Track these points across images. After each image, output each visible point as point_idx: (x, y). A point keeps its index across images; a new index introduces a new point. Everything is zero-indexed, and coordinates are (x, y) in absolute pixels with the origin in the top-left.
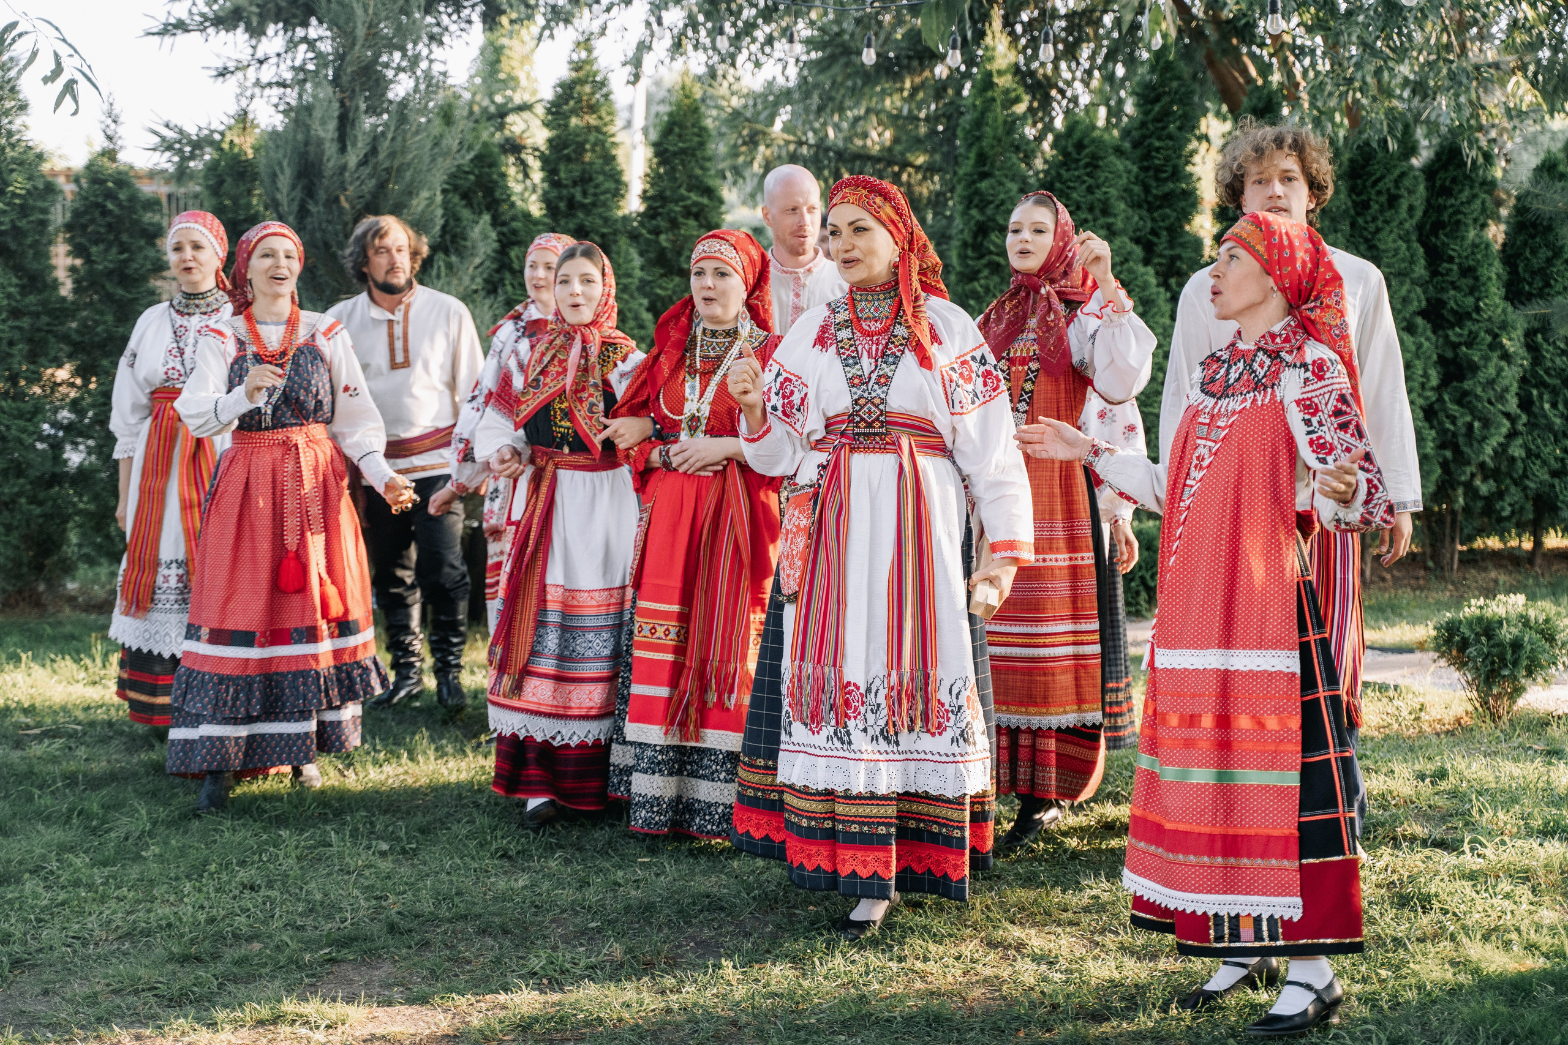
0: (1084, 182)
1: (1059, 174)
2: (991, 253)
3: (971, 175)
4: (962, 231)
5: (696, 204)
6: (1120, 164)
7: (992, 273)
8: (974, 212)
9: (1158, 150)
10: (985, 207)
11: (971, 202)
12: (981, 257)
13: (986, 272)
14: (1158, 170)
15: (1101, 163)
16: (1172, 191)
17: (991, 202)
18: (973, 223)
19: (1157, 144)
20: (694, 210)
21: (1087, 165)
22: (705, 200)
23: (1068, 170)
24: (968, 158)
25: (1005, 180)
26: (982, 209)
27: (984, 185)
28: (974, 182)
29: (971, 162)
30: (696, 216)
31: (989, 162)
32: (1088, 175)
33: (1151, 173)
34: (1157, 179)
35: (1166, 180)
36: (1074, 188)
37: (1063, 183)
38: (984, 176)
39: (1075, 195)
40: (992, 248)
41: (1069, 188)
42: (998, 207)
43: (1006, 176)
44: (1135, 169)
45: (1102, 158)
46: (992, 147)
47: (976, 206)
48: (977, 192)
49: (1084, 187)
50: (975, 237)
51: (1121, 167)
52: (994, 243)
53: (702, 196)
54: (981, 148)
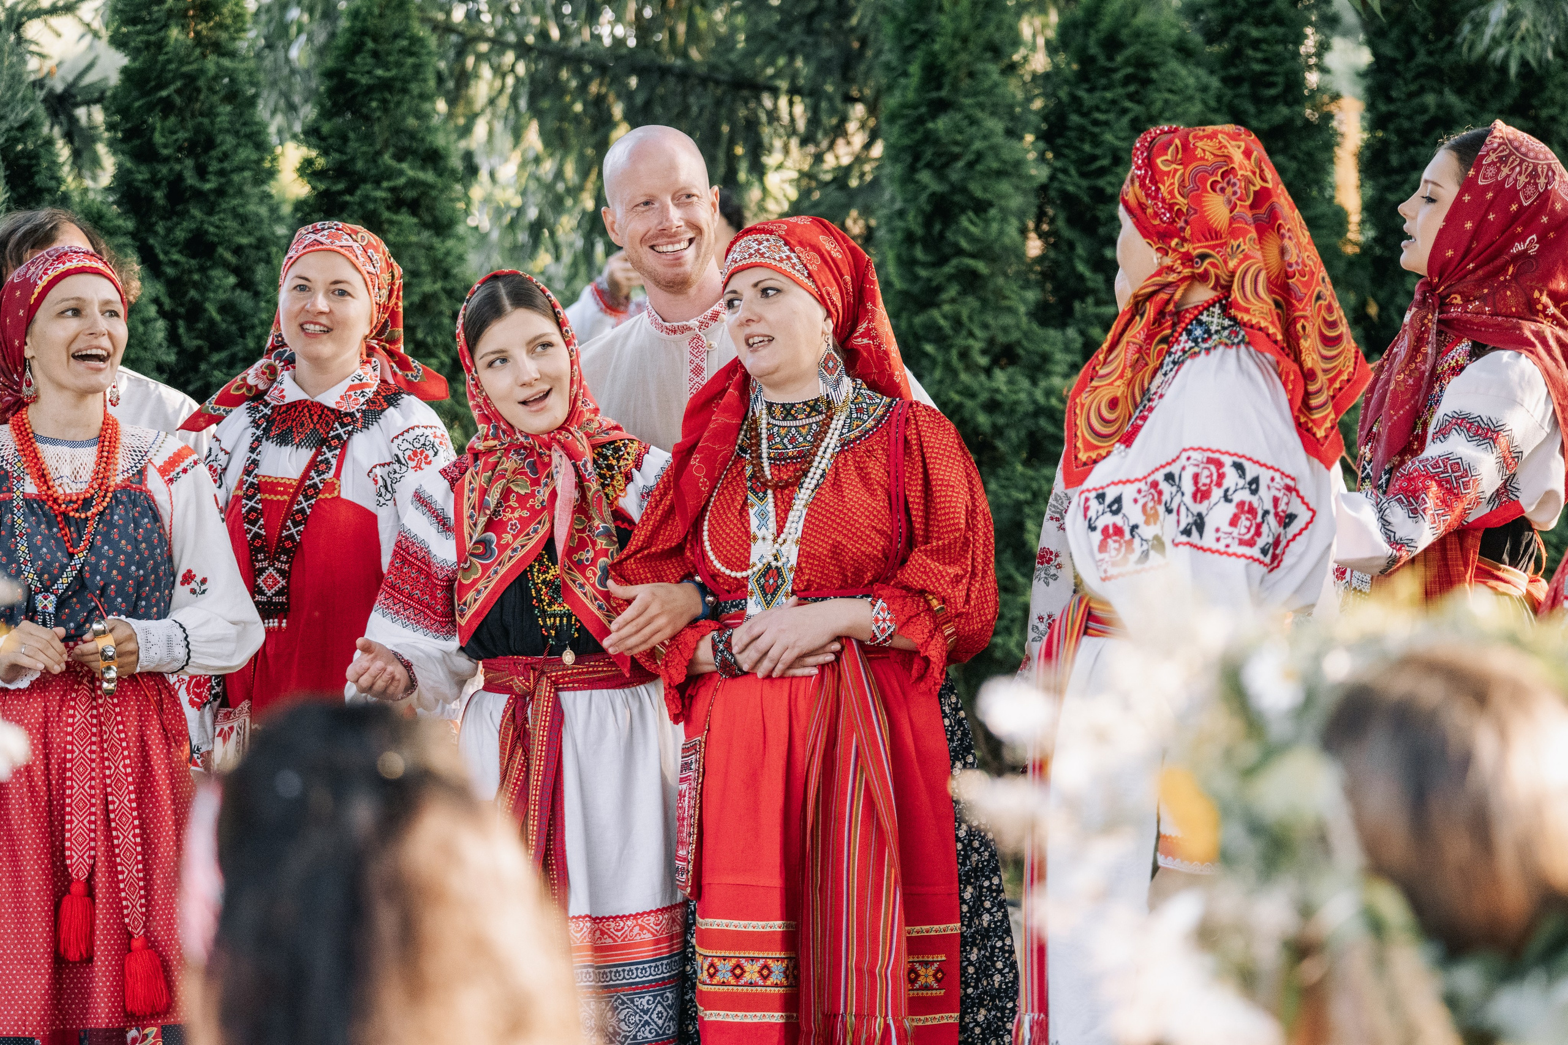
0: (1124, 111)
1: (1075, 99)
2: (960, 252)
3: (915, 106)
4: (901, 214)
5: (413, 183)
6: (1188, 76)
7: (964, 292)
8: (925, 176)
9: (1256, 44)
10: (947, 165)
11: (917, 158)
12: (943, 261)
13: (952, 291)
14: (1260, 81)
15: (1154, 75)
16: (1289, 122)
17: (956, 157)
18: (923, 198)
19: (1255, 33)
20: (411, 194)
21: (1128, 80)
22: (429, 176)
23: (1091, 90)
24: (905, 74)
25: (979, 114)
26: (940, 171)
27: (941, 124)
28: (921, 120)
29: (914, 81)
30: (414, 207)
31: (947, 81)
32: (1131, 97)
33: (1245, 89)
34: (1257, 100)
35: (1274, 101)
36: (1106, 123)
37: (1084, 115)
38: (940, 107)
39: (1108, 137)
40: (964, 244)
41: (1096, 123)
42: (971, 165)
43: (981, 106)
44: (1215, 83)
45: (1155, 66)
46: (953, 53)
47: (929, 165)
48: (929, 138)
49: (1125, 120)
50: (928, 223)
51: (1191, 81)
52: (967, 234)
53: (423, 168)
54: (934, 55)
